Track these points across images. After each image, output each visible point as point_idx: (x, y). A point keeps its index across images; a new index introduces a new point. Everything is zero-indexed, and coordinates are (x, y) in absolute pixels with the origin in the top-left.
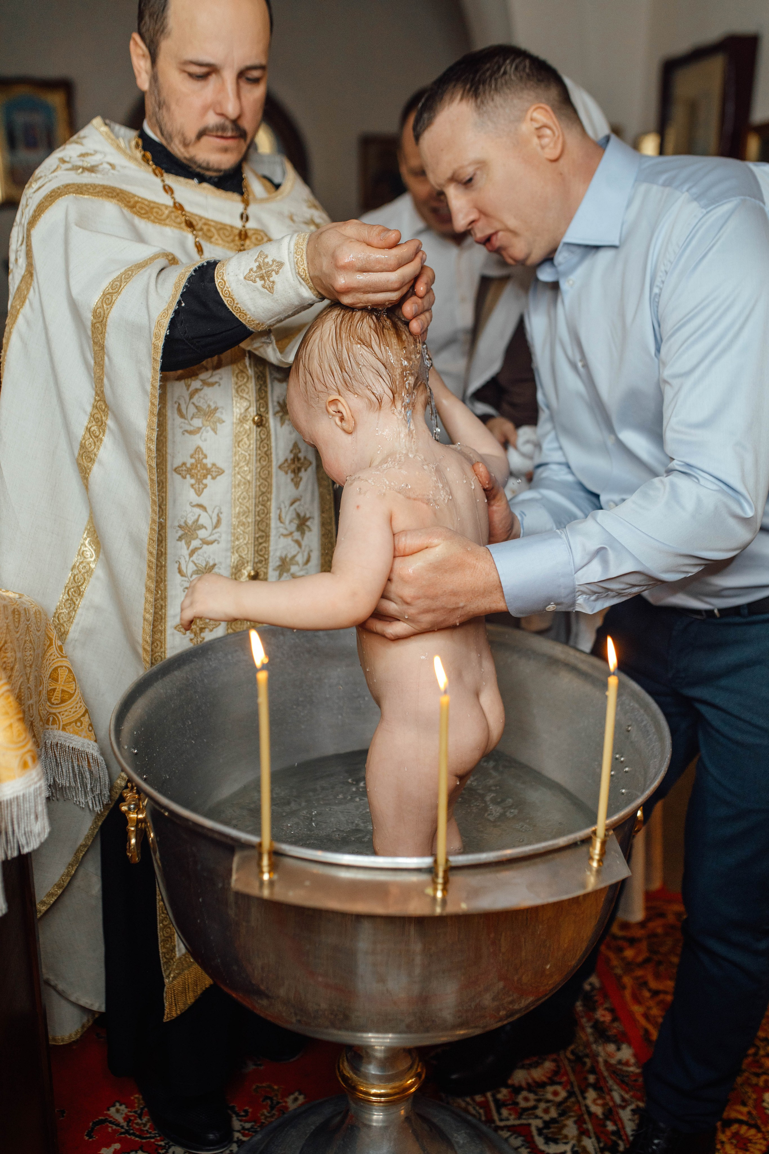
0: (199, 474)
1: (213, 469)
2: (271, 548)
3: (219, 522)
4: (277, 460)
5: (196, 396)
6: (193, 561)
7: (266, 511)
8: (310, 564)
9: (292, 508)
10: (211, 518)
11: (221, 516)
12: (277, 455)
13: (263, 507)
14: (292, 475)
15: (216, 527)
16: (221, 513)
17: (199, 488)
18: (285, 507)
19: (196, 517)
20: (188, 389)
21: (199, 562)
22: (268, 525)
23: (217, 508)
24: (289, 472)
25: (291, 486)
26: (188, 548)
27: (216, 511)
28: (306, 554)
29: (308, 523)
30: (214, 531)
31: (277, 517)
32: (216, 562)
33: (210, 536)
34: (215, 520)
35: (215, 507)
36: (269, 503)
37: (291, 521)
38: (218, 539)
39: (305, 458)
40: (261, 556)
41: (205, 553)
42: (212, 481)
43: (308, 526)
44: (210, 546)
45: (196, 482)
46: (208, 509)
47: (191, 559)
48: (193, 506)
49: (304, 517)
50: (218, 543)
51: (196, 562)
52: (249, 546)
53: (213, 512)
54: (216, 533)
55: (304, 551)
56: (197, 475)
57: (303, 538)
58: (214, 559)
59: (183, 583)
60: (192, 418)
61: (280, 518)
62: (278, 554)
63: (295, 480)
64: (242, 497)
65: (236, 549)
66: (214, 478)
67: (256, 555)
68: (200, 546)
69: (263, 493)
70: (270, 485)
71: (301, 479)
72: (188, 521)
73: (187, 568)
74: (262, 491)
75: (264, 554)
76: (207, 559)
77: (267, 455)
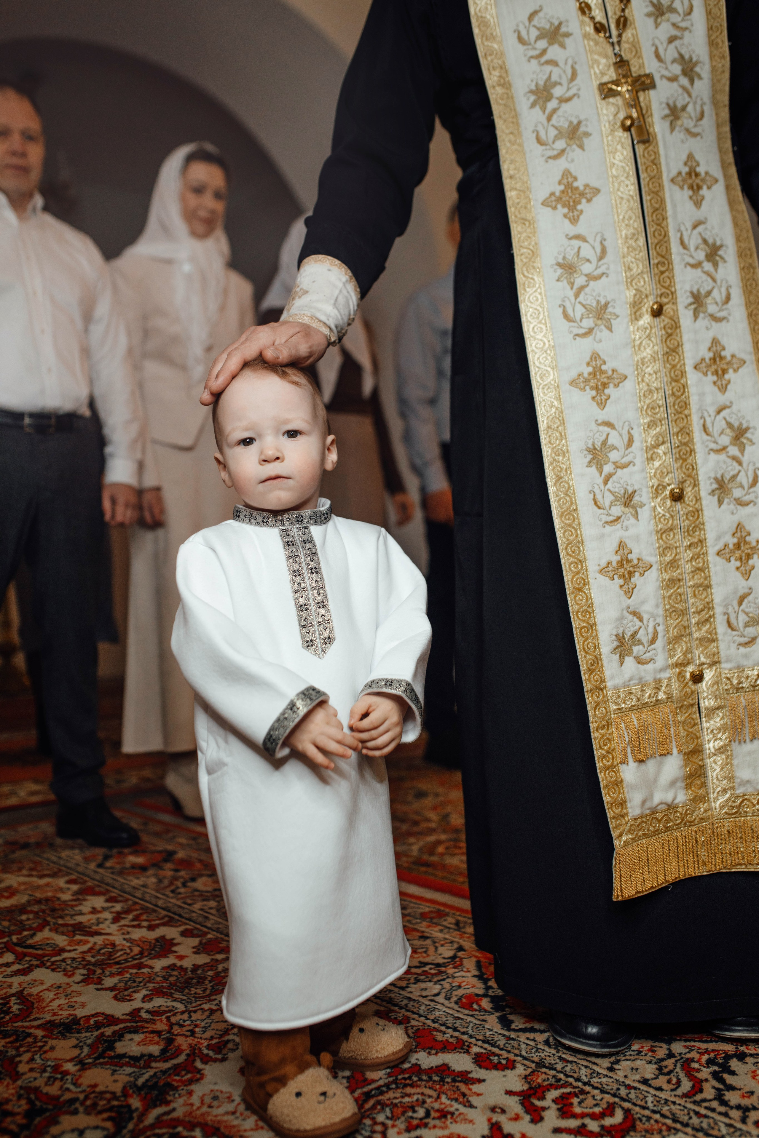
0: (571, 200)
1: (587, 191)
2: (677, 279)
3: (604, 251)
4: (669, 172)
5: (555, 117)
6: (580, 303)
7: (663, 233)
8: (730, 303)
9: (696, 231)
10: (594, 248)
11: (605, 243)
12: (667, 164)
13: (659, 227)
14: (690, 193)
15: (601, 258)
16: (605, 240)
17: (573, 216)
18: (687, 230)
19: (576, 250)
20: (544, 113)
21: (588, 302)
22: (668, 250)
23: (599, 236)
24: (686, 187)
25: (690, 205)
26: (572, 288)
27: (599, 239)
28: (723, 290)
29: (721, 253)
30: (600, 263)
31: (679, 242)
32: (609, 299)
33: (596, 269)
34: (598, 250)
35: (597, 234)
36: (665, 222)
37: (697, 248)
38: (605, 271)
39: (707, 173)
40: (664, 287)
41: (594, 290)
42: (588, 205)
43: (721, 257)
44: (598, 282)
45: (569, 210)
46: (588, 239)
47: (578, 300)
48: (570, 239)
49: (714, 244)
50: (607, 277)
51: (584, 303)
52: (645, 276)
53: (595, 241)
54: (603, 264)
55: (721, 286)
56: (569, 201)
57: (716, 270)
58: (605, 296)
59: (571, 329)
60: (553, 142)
61: (682, 242)
62: (688, 287)
63: (694, 198)
64: (627, 217)
65: (630, 281)
66: (589, 201)
67: (659, 286)
68: (586, 284)
69: (657, 209)
70: (662, 201)
71: (703, 198)
72: (567, 256)
73: (574, 311)
74: (654, 207)
75: (669, 286)
76: (597, 298)
77: (655, 165)
